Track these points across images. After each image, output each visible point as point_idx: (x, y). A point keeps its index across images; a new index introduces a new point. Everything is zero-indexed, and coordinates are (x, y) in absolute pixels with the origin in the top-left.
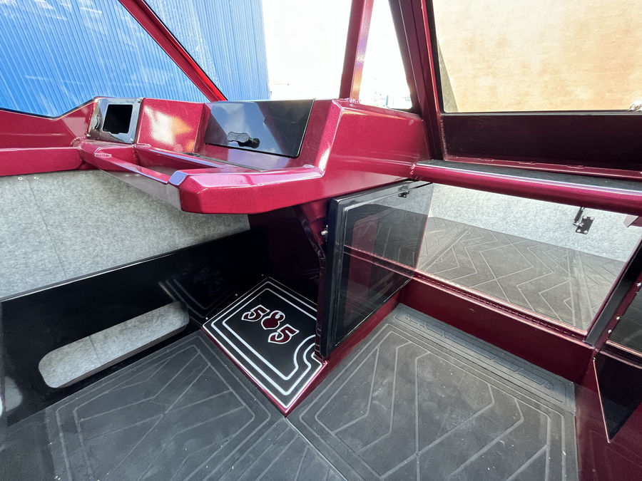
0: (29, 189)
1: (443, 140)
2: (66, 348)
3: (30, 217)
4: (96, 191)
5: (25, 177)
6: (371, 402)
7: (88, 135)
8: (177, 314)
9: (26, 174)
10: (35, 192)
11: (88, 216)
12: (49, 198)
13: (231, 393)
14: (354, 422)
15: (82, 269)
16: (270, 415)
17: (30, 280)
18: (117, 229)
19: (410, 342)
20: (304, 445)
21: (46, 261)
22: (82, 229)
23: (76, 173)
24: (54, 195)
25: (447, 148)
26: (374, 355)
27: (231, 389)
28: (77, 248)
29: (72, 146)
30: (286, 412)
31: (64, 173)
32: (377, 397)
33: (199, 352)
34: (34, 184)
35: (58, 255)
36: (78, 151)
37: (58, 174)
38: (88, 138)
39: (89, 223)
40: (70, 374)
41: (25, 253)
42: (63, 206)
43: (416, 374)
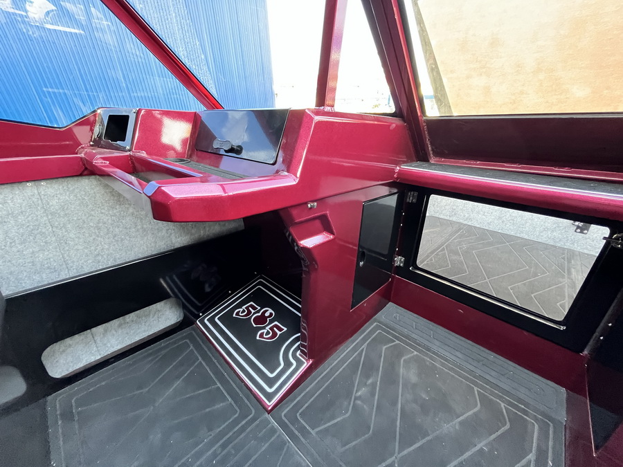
0: (37, 193)
1: (428, 143)
2: (68, 341)
3: (37, 220)
4: (98, 195)
5: (33, 183)
6: (354, 402)
7: (91, 143)
8: (173, 309)
9: (35, 180)
10: (42, 196)
11: (91, 217)
12: (54, 202)
13: (219, 388)
14: (336, 421)
15: (85, 267)
16: (253, 411)
17: (37, 278)
18: (117, 230)
19: (397, 342)
20: (284, 443)
21: (52, 260)
22: (84, 230)
23: (80, 178)
24: (59, 199)
25: (433, 150)
26: (360, 354)
27: (219, 385)
28: (80, 247)
29: (77, 154)
30: (270, 408)
31: (69, 179)
32: (360, 396)
33: (192, 347)
34: (41, 189)
35: (62, 254)
36: (81, 158)
37: (63, 180)
38: (92, 146)
39: (92, 224)
40: (72, 365)
41: (33, 252)
42: (67, 209)
43: (401, 375)
